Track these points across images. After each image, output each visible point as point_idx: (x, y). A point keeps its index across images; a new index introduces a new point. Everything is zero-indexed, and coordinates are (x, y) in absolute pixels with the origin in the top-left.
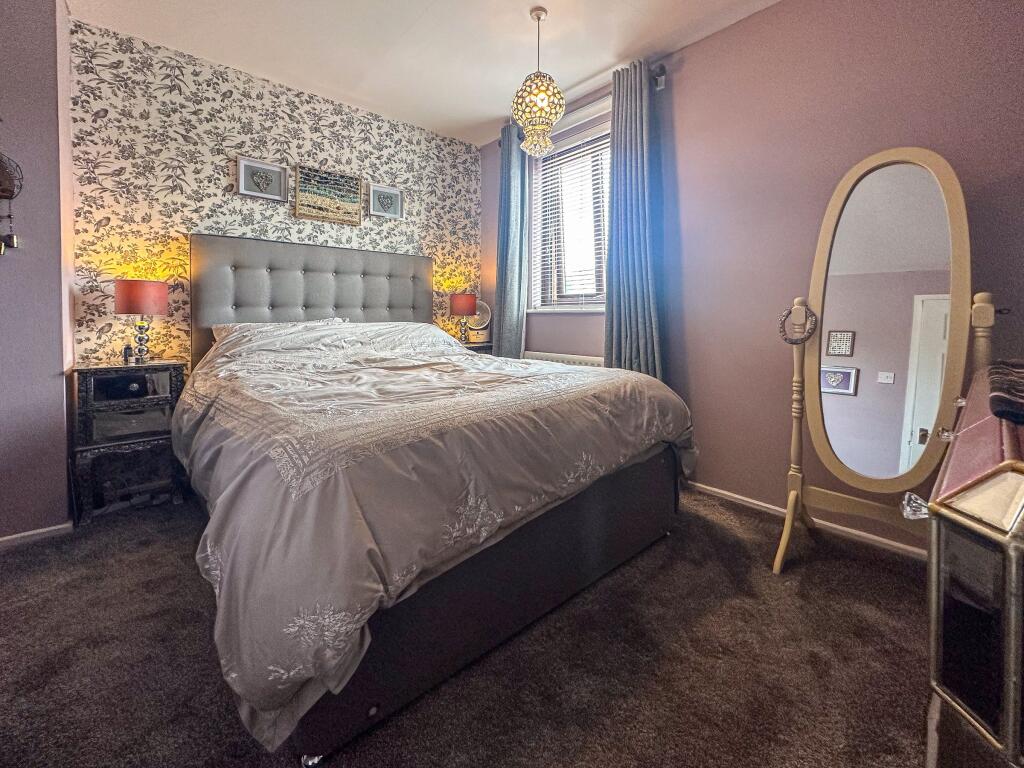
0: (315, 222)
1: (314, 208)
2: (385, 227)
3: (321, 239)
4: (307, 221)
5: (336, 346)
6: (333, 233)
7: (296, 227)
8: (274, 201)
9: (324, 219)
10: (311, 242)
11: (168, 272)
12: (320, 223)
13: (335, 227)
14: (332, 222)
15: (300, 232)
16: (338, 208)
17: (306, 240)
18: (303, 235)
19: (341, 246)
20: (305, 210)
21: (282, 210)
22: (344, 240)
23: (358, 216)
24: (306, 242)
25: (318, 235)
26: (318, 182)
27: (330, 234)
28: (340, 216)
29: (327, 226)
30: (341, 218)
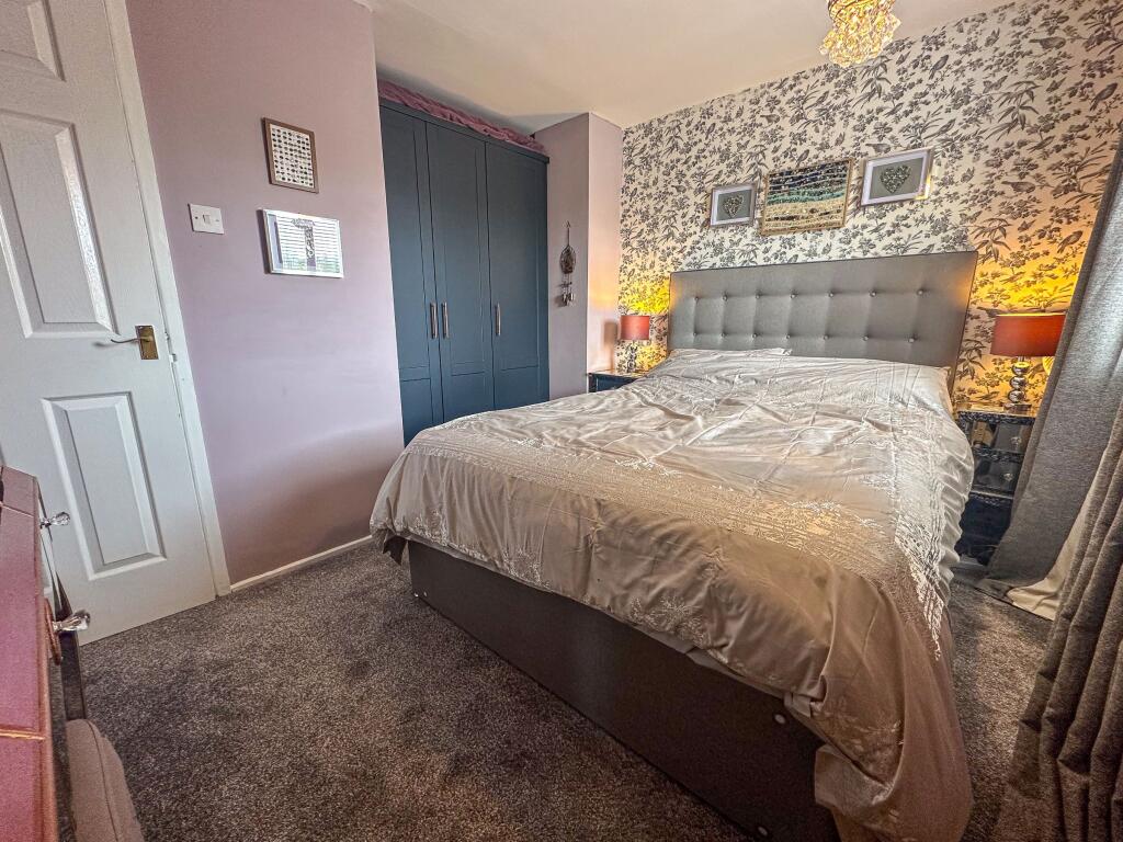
0: (785, 236)
1: (783, 219)
2: (891, 218)
3: (790, 254)
4: (774, 237)
5: (727, 381)
6: (806, 245)
7: (762, 247)
8: (742, 224)
9: (794, 230)
10: (778, 262)
11: (662, 306)
12: (790, 236)
13: (809, 236)
14: (806, 230)
15: (766, 251)
16: (812, 211)
17: (773, 259)
18: (769, 254)
19: (816, 259)
20: (771, 225)
21: (750, 231)
22: (819, 251)
23: (841, 214)
24: (773, 261)
25: (786, 251)
26: (790, 186)
27: (802, 247)
28: (815, 220)
29: (799, 237)
30: (817, 222)
